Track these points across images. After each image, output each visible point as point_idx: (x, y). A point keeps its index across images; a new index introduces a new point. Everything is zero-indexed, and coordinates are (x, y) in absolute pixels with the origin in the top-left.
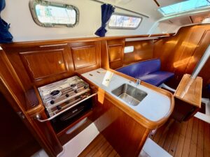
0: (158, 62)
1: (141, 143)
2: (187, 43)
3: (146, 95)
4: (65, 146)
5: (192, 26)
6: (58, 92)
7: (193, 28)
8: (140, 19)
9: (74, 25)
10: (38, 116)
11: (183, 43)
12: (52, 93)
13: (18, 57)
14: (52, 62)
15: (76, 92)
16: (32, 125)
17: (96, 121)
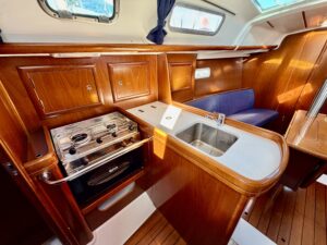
0: (250, 94)
1: (231, 223)
2: (297, 62)
3: (236, 139)
4: (97, 232)
5: (305, 33)
6: (84, 136)
7: (307, 36)
8: (221, 18)
9: (111, 19)
10: (45, 175)
11: (292, 61)
12: (74, 138)
13: (16, 73)
14: (76, 86)
15: (114, 135)
16: (34, 189)
17: (150, 190)
